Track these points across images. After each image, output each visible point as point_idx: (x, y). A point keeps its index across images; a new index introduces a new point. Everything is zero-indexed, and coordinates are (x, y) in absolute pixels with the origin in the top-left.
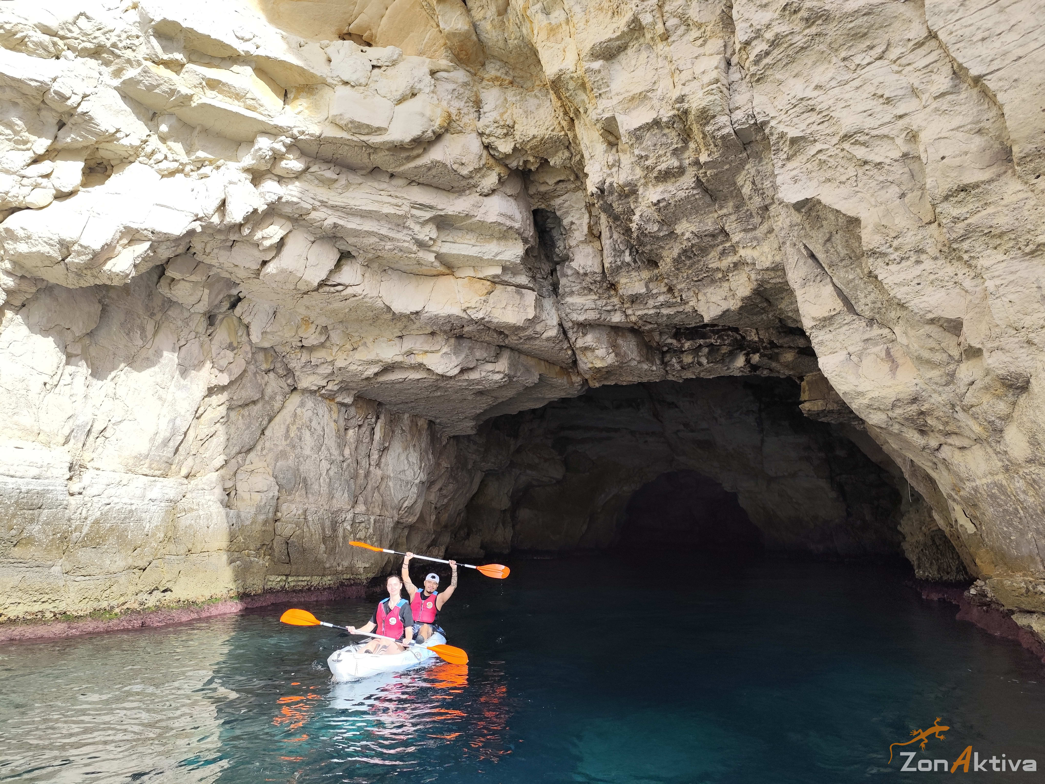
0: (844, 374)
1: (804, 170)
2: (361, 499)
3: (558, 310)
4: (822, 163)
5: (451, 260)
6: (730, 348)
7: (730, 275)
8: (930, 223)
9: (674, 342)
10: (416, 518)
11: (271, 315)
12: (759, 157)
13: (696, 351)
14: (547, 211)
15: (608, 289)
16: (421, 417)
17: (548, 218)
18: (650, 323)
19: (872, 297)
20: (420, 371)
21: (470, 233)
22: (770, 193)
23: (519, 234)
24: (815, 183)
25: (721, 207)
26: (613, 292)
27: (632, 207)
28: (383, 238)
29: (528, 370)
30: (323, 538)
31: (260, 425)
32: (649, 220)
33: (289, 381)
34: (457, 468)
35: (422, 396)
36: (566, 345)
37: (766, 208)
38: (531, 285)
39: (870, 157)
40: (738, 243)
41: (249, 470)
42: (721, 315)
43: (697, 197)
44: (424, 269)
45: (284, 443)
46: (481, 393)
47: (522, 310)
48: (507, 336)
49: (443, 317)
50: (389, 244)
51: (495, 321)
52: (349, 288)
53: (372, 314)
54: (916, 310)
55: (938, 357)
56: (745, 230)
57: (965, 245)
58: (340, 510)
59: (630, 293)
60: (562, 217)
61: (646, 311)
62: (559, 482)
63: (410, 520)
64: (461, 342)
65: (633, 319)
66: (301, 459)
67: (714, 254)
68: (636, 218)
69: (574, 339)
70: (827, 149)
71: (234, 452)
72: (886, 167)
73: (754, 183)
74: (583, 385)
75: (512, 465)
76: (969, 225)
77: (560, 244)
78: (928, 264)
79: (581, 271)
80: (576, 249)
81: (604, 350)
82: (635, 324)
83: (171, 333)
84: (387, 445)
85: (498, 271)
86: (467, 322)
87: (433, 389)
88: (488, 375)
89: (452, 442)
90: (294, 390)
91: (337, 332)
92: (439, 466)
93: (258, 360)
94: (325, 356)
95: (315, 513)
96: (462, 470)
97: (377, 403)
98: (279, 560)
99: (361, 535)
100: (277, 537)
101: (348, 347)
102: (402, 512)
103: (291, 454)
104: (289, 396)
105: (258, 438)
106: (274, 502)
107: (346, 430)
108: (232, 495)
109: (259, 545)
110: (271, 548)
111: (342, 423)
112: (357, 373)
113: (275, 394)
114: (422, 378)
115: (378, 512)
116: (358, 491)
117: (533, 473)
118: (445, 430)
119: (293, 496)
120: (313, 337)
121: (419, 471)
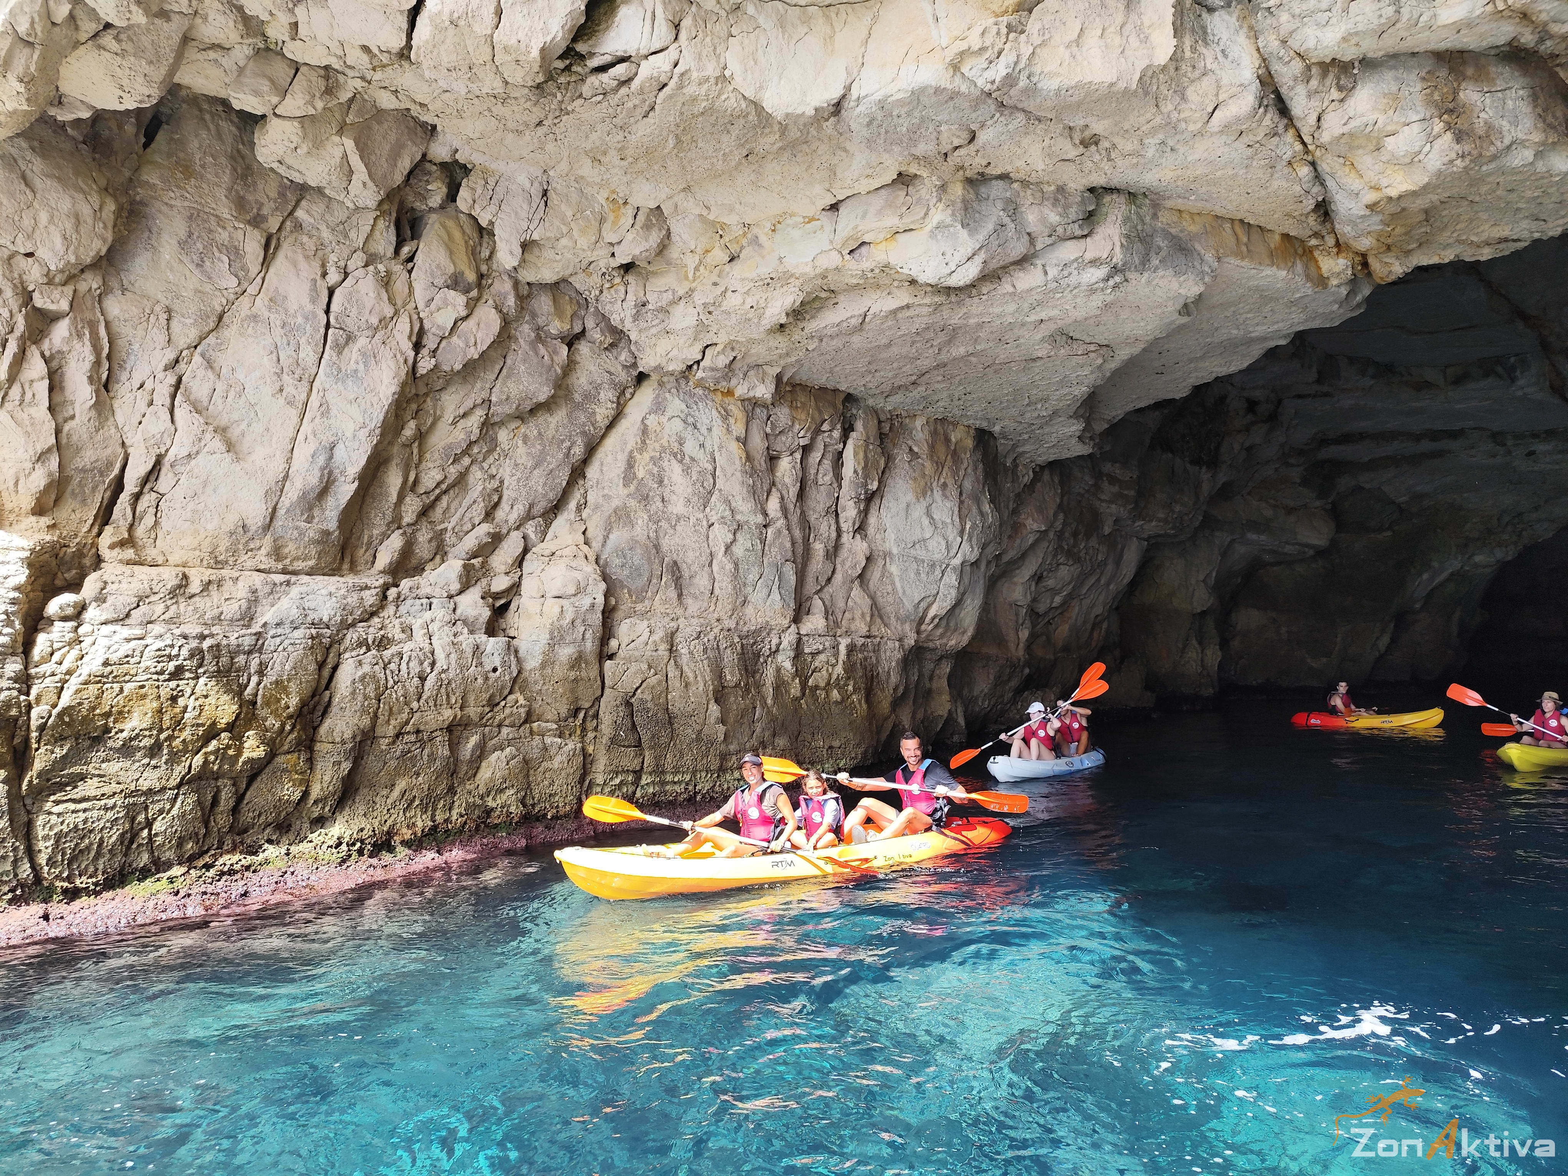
2: (817, 603)
3: (1255, 34)
10: (965, 640)
11: (537, 199)
16: (955, 423)
20: (892, 289)
29: (1180, 249)
30: (716, 692)
31: (567, 455)
33: (622, 358)
34: (1075, 535)
35: (927, 363)
36: (1288, 147)
41: (547, 552)
45: (624, 491)
46: (1062, 334)
47: (1132, 42)
48: (1103, 144)
52: (645, 63)
58: (765, 629)
62: (1320, 553)
63: (953, 642)
64: (983, 190)
66: (663, 523)
69: (1313, 119)
71: (513, 517)
74: (1354, 282)
75: (1209, 523)
81: (1416, 128)
83: (307, 257)
84: (874, 486)
86: (975, 108)
87: (942, 337)
88: (1066, 273)
89: (1046, 476)
90: (642, 377)
91: (687, 221)
92: (1017, 528)
93: (539, 312)
94: (674, 285)
95: (698, 638)
96: (1088, 536)
97: (842, 396)
98: (614, 741)
99: (817, 679)
100: (607, 691)
101: (719, 255)
102: (926, 627)
103: (640, 513)
104: (631, 390)
105: (564, 483)
106: (596, 618)
107: (773, 459)
108: (513, 606)
109: (564, 711)
110: (596, 716)
111: (757, 443)
112: (750, 316)
113: (598, 388)
114: (902, 308)
115: (864, 630)
116: (811, 586)
117: (1263, 537)
118: (1021, 449)
119: (647, 603)
120: (630, 236)
121: (959, 539)
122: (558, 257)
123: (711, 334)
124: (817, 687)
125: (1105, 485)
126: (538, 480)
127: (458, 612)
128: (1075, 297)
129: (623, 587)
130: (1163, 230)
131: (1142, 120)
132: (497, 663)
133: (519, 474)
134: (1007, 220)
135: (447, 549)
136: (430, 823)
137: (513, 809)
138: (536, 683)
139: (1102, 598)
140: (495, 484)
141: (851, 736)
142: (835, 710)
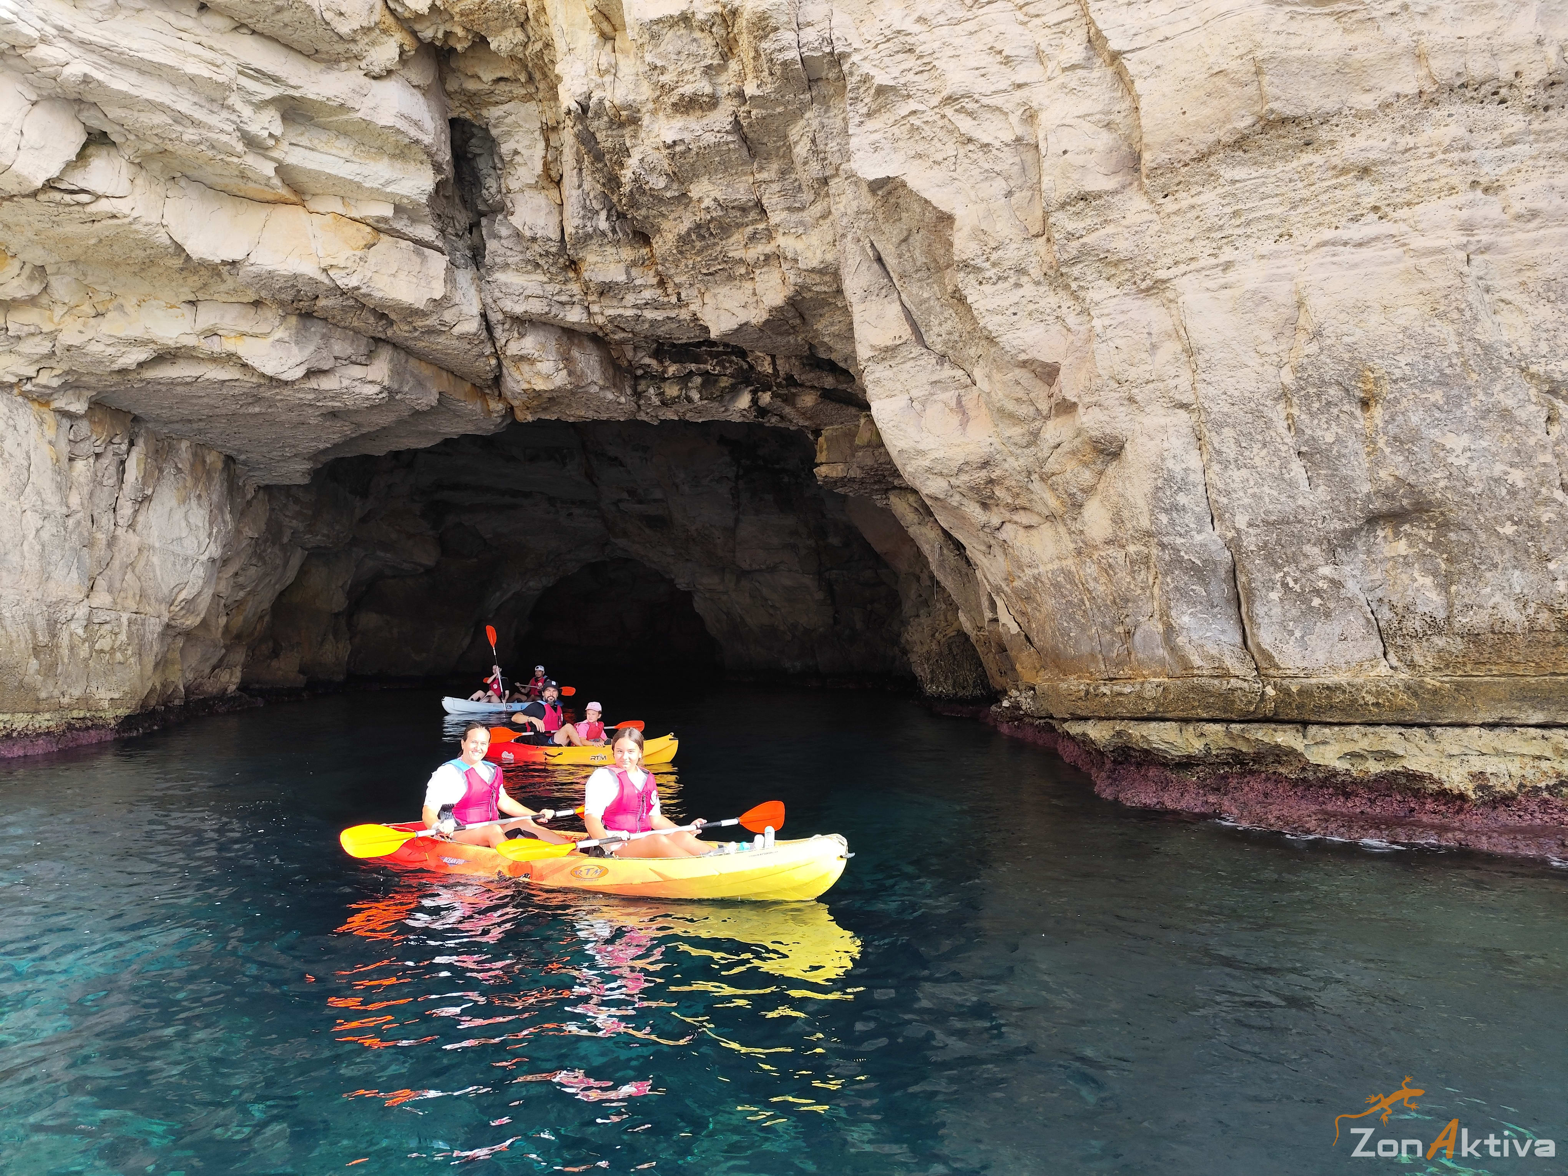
0: (903, 426)
1: (889, 135)
2: (101, 583)
3: (480, 290)
4: (914, 129)
5: (303, 179)
6: (731, 381)
7: (758, 271)
8: (1037, 236)
9: (654, 363)
10: (198, 621)
12: (825, 102)
13: (684, 380)
14: (473, 125)
15: (565, 268)
16: (211, 448)
17: (473, 136)
18: (624, 330)
19: (948, 326)
20: (227, 367)
21: (342, 137)
22: (835, 159)
23: (429, 155)
24: (900, 157)
25: (761, 169)
26: (571, 275)
27: (628, 144)
28: (180, 118)
29: (420, 384)
30: (34, 648)
32: (653, 169)
34: (267, 541)
35: (224, 412)
36: (488, 350)
37: (825, 181)
38: (440, 244)
39: (977, 134)
40: (778, 225)
42: (737, 330)
43: (732, 146)
44: (251, 188)
46: (334, 414)
47: (423, 284)
48: (391, 323)
49: (284, 276)
50: (191, 130)
51: (378, 294)
52: (104, 200)
53: (142, 254)
54: (1008, 348)
55: (1025, 410)
56: (789, 209)
57: (1076, 271)
58: (64, 601)
59: (601, 279)
60: (500, 140)
61: (621, 311)
62: (428, 571)
63: (190, 622)
64: (308, 324)
65: (600, 320)
67: (738, 237)
68: (633, 162)
69: (503, 341)
70: (923, 112)
72: (994, 151)
73: (813, 141)
74: (504, 417)
75: (355, 541)
76: (1084, 245)
77: (491, 183)
78: (1028, 290)
79: (528, 233)
80: (519, 196)
81: (551, 363)
82: (601, 328)
84: (149, 491)
85: (388, 211)
86: (327, 290)
87: (248, 401)
88: (353, 384)
89: (260, 495)
91: (65, 281)
92: (241, 534)
94: (38, 323)
95: (17, 604)
96: (273, 544)
97: (132, 416)
99: (103, 644)
101: (86, 310)
102: (175, 608)
107: (72, 461)
111: (63, 446)
112: (105, 359)
114: (230, 380)
115: (135, 607)
116: (98, 569)
117: (388, 555)
118: (253, 474)
120: (13, 282)
121: (208, 540)
124: (102, 651)
128: (356, 399)
130: (411, 370)
134: (323, 346)
139: (269, 595)
141: (128, 690)
142: (119, 669)
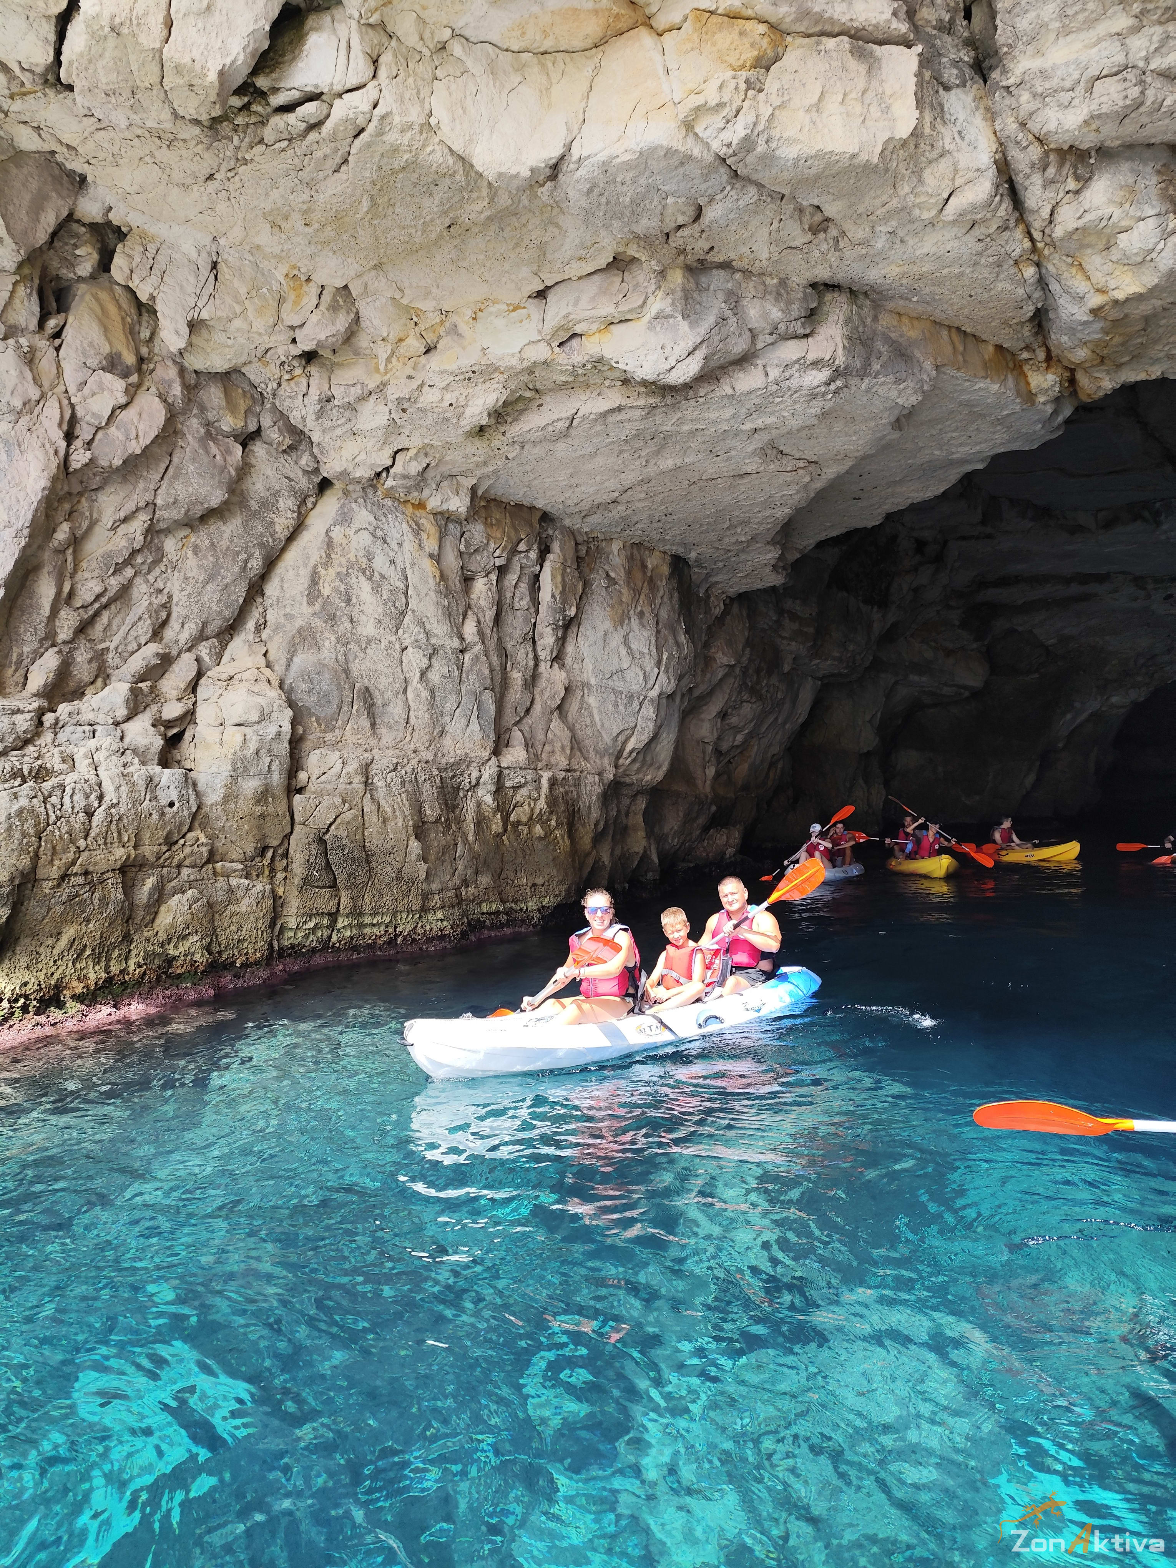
2: (517, 736)
3: (992, 115)
10: (662, 774)
11: (205, 271)
16: (653, 549)
20: (603, 387)
29: (899, 355)
30: (416, 827)
31: (244, 568)
33: (303, 462)
34: (758, 671)
35: (632, 477)
36: (1018, 243)
38: (903, 29)
41: (224, 676)
45: (308, 610)
46: (774, 446)
47: (873, 111)
48: (834, 229)
49: (627, 168)
51: (788, 153)
52: (337, 104)
53: (435, 206)
58: (465, 761)
62: (976, 694)
63: (649, 777)
64: (704, 280)
66: (352, 646)
69: (1045, 213)
71: (184, 637)
75: (877, 664)
81: (1152, 223)
84: (572, 612)
86: (706, 178)
87: (652, 446)
88: (787, 375)
89: (735, 609)
90: (325, 485)
91: (378, 303)
92: (708, 661)
93: (208, 405)
94: (364, 378)
95: (395, 769)
96: (770, 673)
97: (538, 515)
98: (307, 881)
99: (520, 814)
100: (298, 828)
101: (415, 345)
102: (624, 762)
103: (327, 634)
104: (312, 499)
105: (241, 600)
106: (284, 747)
107: (467, 580)
108: (188, 736)
109: (250, 849)
110: (286, 855)
111: (451, 561)
112: (448, 415)
113: (276, 494)
114: (612, 411)
115: (563, 763)
116: (509, 718)
117: (924, 679)
118: (714, 579)
119: (337, 732)
120: (314, 318)
121: (656, 670)
122: (230, 342)
123: (403, 436)
124: (519, 823)
125: (786, 622)
126: (211, 595)
127: (127, 740)
128: (795, 402)
129: (311, 714)
130: (884, 334)
131: (878, 202)
132: (174, 796)
133: (189, 589)
134: (728, 313)
135: (110, 671)
136: (104, 975)
137: (197, 957)
138: (218, 819)
139: (778, 737)
140: (162, 599)
141: (554, 872)
142: (539, 845)
